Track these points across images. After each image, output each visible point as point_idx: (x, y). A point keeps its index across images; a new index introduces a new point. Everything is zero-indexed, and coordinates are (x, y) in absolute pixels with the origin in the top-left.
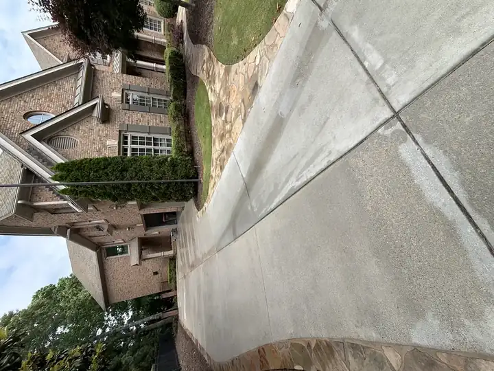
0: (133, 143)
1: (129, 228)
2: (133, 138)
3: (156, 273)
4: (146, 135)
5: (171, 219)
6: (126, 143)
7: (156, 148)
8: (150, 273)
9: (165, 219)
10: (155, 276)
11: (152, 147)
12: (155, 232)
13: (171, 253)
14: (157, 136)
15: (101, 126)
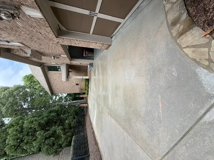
1: (54, 57)
3: (77, 84)
5: (89, 55)
8: (74, 84)
9: (85, 55)
10: (77, 86)
12: (77, 62)
13: (87, 77)
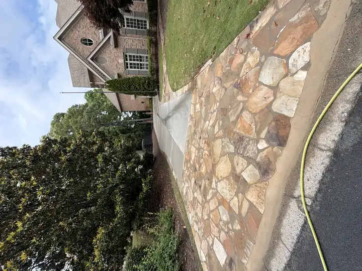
0: (130, 60)
2: (130, 56)
3: (143, 103)
4: (136, 55)
6: (127, 60)
7: (141, 62)
8: (140, 102)
11: (139, 62)
14: (141, 55)
15: (115, 49)
